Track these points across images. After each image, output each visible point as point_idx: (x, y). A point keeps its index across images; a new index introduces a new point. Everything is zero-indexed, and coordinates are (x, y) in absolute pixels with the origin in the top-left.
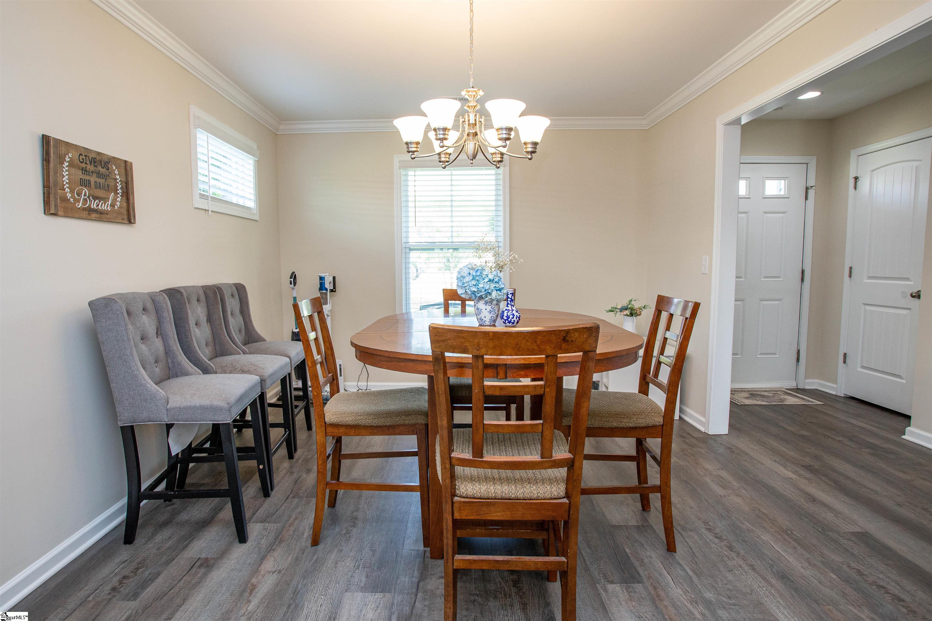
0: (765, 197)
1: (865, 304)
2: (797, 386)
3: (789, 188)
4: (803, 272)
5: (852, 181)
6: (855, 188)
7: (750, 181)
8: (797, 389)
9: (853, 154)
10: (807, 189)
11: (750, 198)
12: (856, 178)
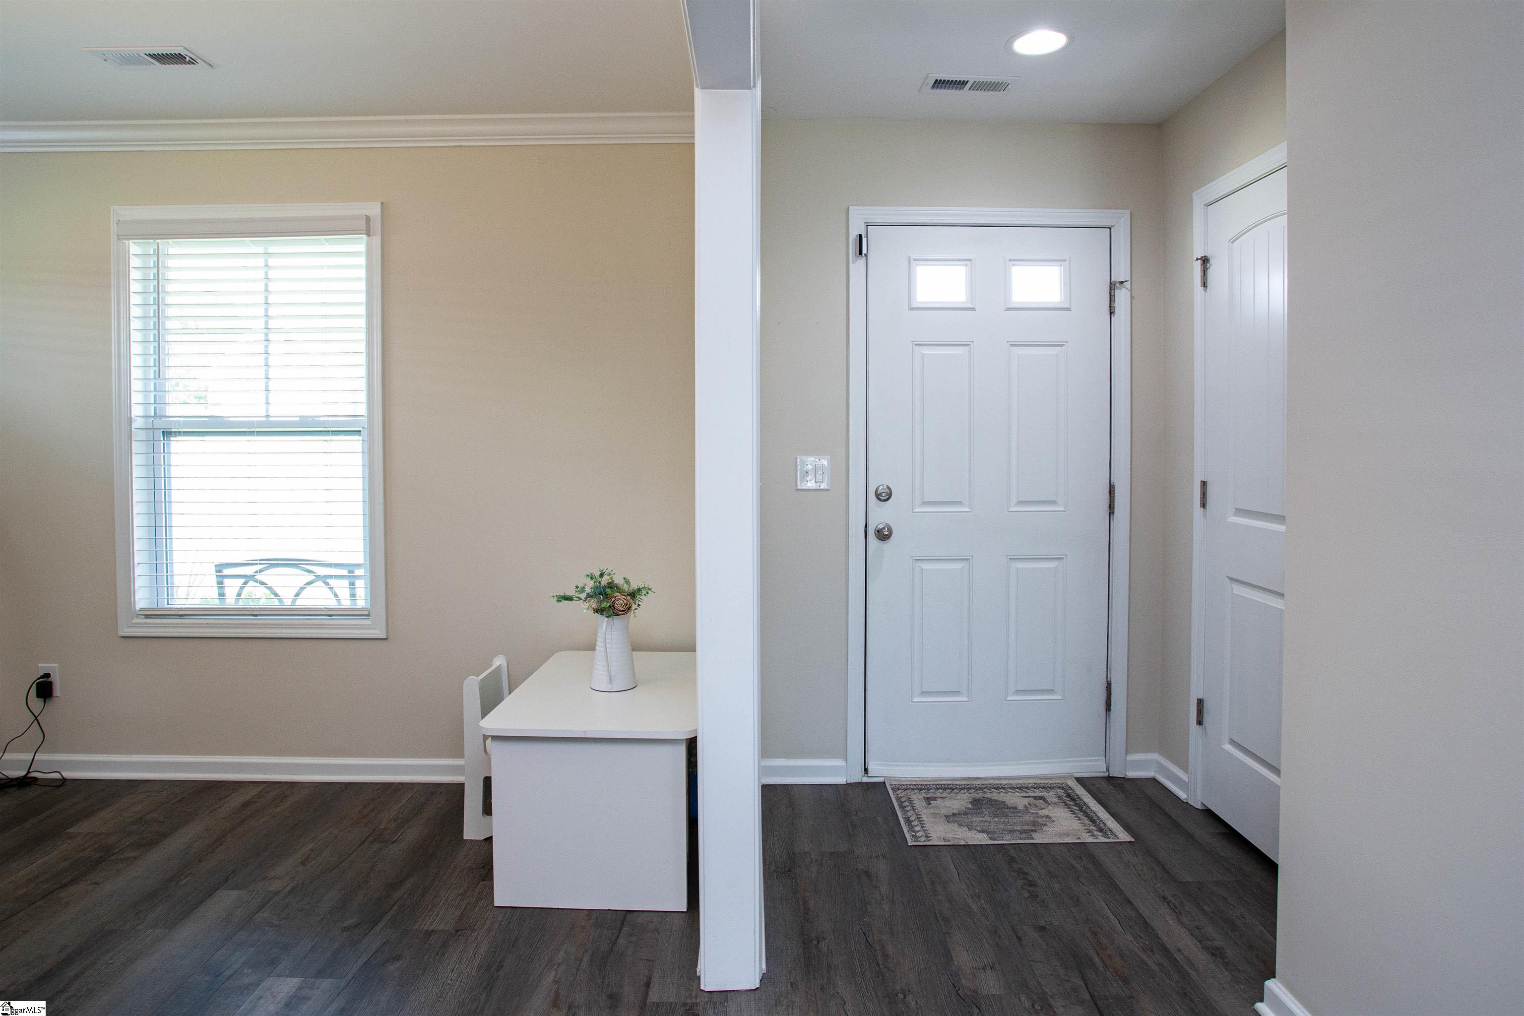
0: (1010, 306)
1: (1232, 579)
2: (1108, 770)
3: (1069, 284)
4: (1112, 490)
5: (1198, 265)
6: (1204, 285)
7: (971, 264)
8: (1109, 777)
9: (1198, 199)
10: (1112, 286)
11: (973, 309)
12: (1205, 261)
